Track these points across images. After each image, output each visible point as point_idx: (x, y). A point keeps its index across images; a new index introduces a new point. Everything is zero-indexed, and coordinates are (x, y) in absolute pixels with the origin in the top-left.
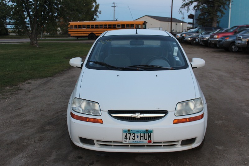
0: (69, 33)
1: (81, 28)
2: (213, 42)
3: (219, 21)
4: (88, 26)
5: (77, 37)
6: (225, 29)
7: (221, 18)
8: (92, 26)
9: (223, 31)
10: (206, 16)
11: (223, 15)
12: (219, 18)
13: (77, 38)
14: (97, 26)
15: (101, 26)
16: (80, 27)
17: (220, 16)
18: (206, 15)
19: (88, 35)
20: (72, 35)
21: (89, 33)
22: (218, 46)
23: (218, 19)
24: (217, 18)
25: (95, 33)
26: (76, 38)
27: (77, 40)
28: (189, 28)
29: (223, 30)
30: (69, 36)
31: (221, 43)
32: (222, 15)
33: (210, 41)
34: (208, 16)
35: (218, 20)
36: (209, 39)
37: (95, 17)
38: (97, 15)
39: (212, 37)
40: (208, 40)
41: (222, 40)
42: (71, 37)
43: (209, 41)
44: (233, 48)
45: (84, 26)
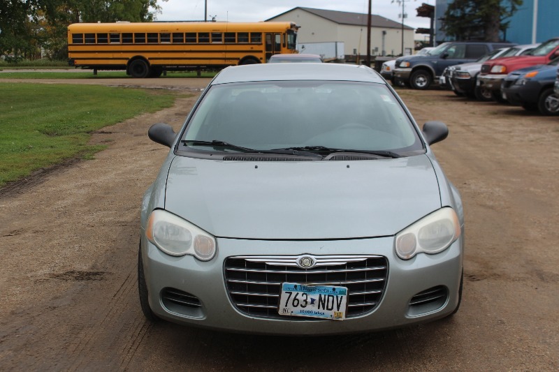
0: (71, 56)
1: (106, 41)
2: (490, 86)
3: (506, 24)
4: (127, 37)
5: (96, 67)
6: (524, 48)
7: (511, 15)
8: (140, 37)
9: (518, 54)
10: (467, 10)
11: (517, 7)
12: (504, 16)
13: (95, 73)
14: (153, 37)
15: (165, 36)
16: (103, 37)
17: (509, 10)
18: (468, 6)
19: (125, 62)
20: (78, 62)
21: (130, 56)
22: (504, 97)
23: (501, 18)
24: (501, 14)
25: (147, 56)
26: (92, 71)
27: (95, 77)
28: (418, 45)
29: (519, 50)
30: (72, 63)
31: (514, 87)
32: (514, 9)
33: (482, 82)
34: (474, 8)
35: (503, 22)
36: (479, 76)
37: (151, 9)
38: (157, 4)
39: (487, 69)
40: (475, 78)
41: (517, 80)
42: (77, 66)
43: (478, 84)
44: (548, 103)
45: (114, 36)
